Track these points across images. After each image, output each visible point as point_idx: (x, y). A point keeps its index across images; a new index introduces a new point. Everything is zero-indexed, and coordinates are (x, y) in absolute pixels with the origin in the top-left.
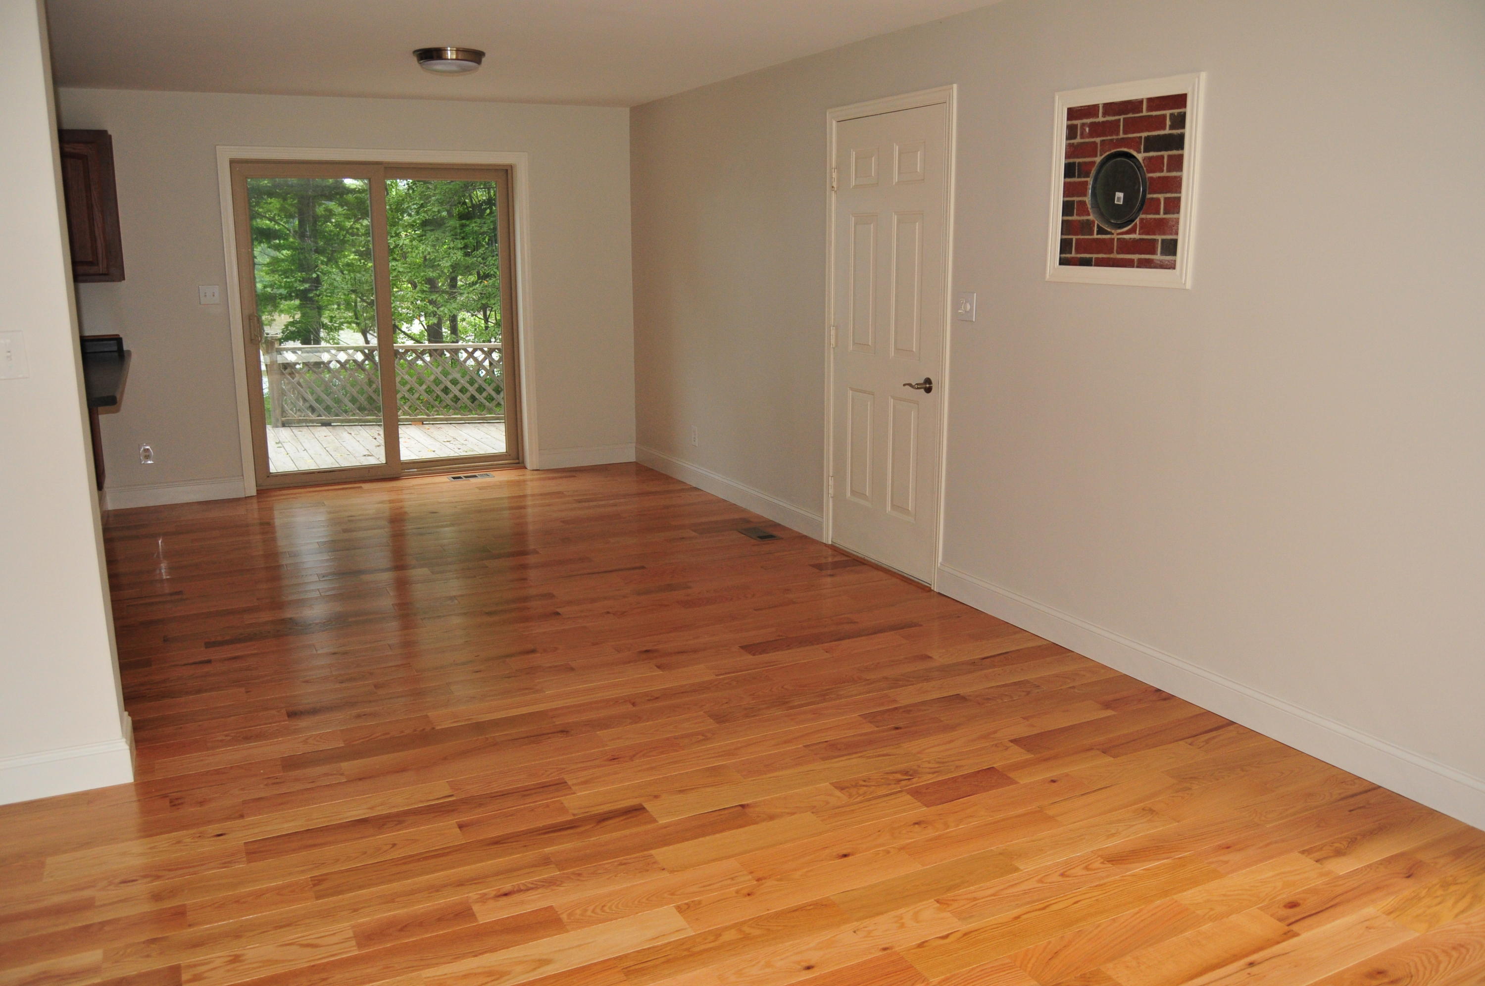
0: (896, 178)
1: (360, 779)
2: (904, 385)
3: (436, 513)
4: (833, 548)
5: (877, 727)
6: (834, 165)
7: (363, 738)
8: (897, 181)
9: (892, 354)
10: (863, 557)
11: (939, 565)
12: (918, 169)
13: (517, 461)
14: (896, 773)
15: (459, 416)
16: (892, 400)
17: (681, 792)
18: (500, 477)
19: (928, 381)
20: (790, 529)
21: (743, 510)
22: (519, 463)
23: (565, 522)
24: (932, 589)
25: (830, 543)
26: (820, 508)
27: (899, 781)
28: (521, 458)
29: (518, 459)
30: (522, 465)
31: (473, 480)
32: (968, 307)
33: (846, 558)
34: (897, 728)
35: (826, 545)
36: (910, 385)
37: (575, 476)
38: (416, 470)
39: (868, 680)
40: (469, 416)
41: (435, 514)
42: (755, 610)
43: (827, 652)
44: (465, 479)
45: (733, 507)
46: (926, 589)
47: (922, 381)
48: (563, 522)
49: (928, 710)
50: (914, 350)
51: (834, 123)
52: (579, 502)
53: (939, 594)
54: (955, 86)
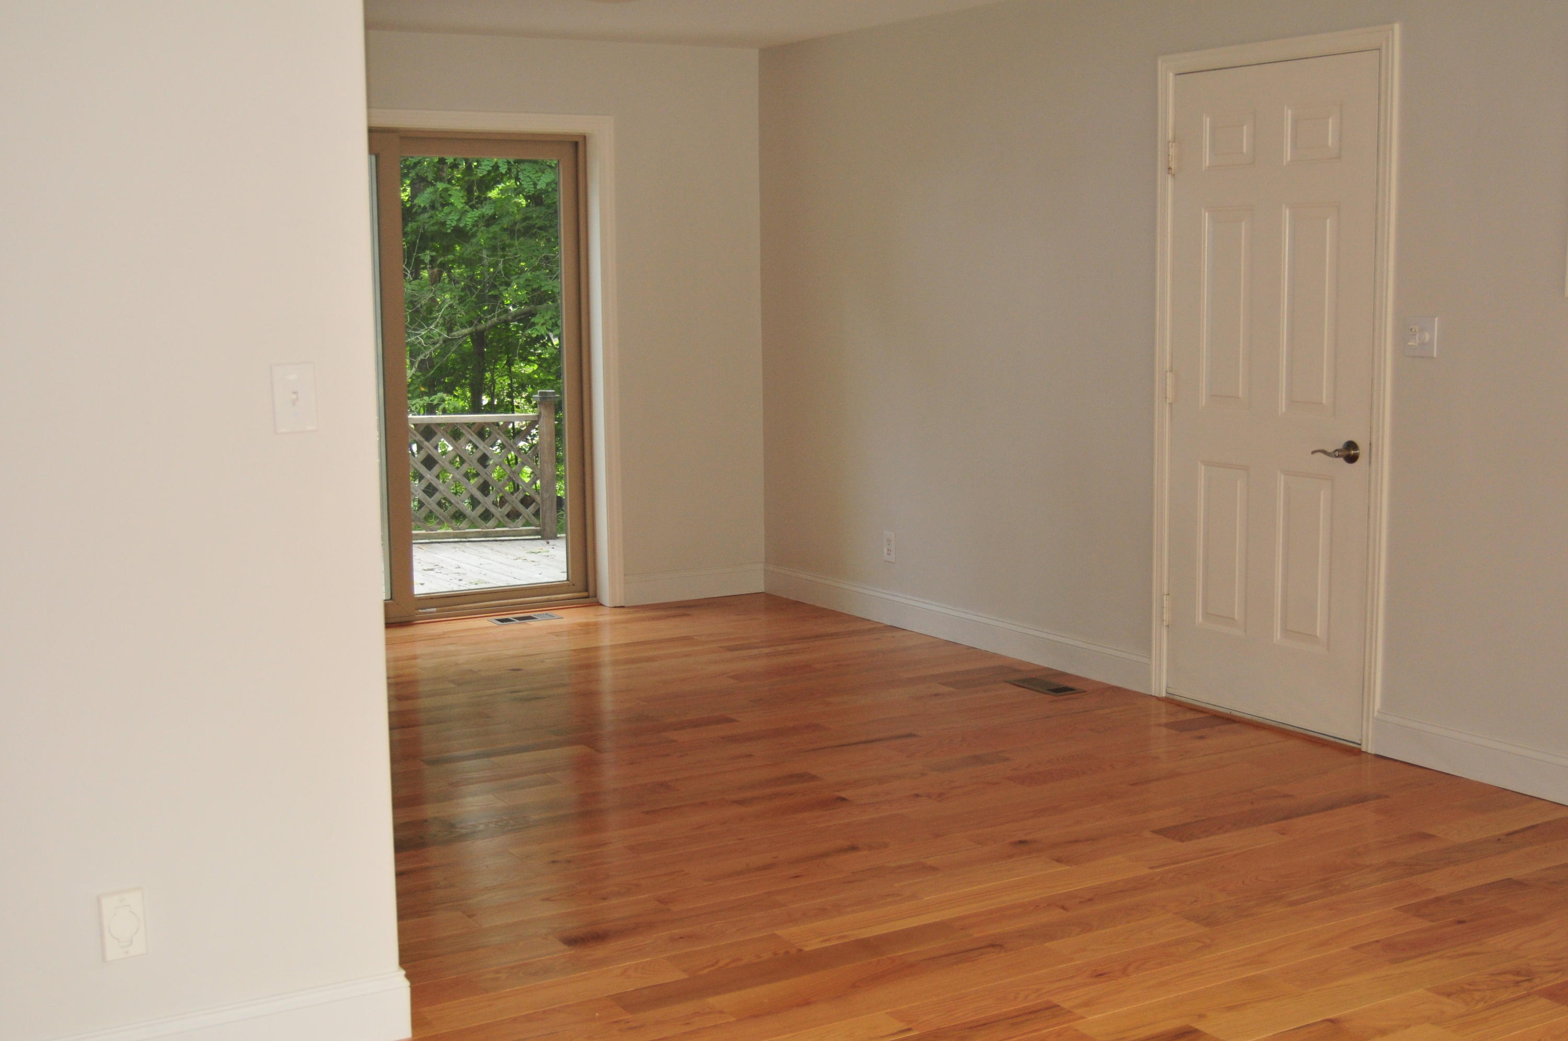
0: (1288, 156)
1: (756, 1016)
2: (1313, 452)
3: (519, 670)
4: (1171, 702)
5: (1432, 921)
6: (1170, 136)
7: (709, 967)
8: (1289, 158)
9: (1283, 408)
10: (1228, 712)
11: (1376, 714)
12: (1330, 140)
13: (585, 594)
14: (1505, 973)
15: (424, 532)
16: (1283, 477)
17: (1230, 1008)
18: (570, 618)
19: (1351, 445)
20: (1087, 680)
21: (994, 656)
22: (588, 597)
23: (737, 677)
24: (1364, 749)
25: (1164, 695)
26: (1145, 643)
27: (1517, 983)
28: (591, 588)
29: (587, 590)
30: (594, 599)
31: (532, 623)
32: (1427, 337)
33: (1202, 715)
34: (1460, 922)
35: (1159, 699)
36: (1324, 452)
37: (689, 615)
38: (434, 610)
39: (1368, 866)
40: (439, 531)
41: (519, 672)
42: (1132, 785)
43: (1282, 834)
44: (517, 621)
45: (973, 652)
46: (1353, 751)
47: (1340, 446)
48: (733, 677)
49: (1483, 899)
50: (1324, 402)
51: (1171, 75)
52: (731, 650)
53: (1377, 756)
54: (1397, 27)
